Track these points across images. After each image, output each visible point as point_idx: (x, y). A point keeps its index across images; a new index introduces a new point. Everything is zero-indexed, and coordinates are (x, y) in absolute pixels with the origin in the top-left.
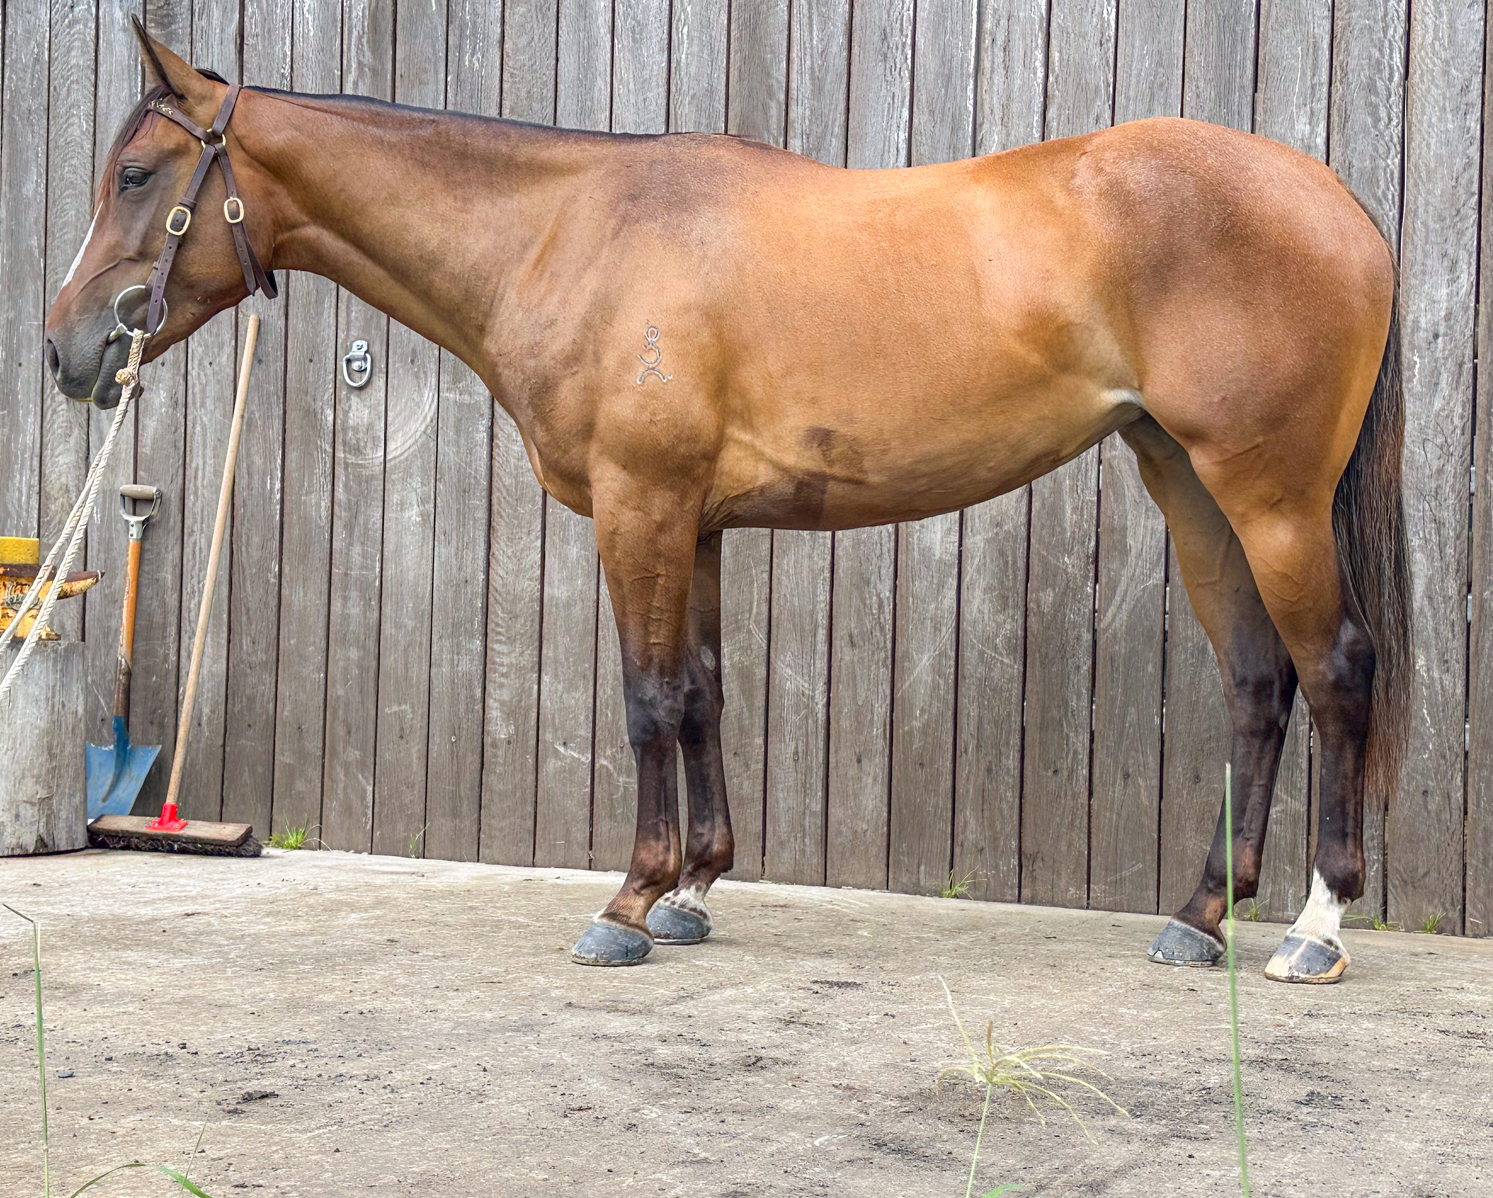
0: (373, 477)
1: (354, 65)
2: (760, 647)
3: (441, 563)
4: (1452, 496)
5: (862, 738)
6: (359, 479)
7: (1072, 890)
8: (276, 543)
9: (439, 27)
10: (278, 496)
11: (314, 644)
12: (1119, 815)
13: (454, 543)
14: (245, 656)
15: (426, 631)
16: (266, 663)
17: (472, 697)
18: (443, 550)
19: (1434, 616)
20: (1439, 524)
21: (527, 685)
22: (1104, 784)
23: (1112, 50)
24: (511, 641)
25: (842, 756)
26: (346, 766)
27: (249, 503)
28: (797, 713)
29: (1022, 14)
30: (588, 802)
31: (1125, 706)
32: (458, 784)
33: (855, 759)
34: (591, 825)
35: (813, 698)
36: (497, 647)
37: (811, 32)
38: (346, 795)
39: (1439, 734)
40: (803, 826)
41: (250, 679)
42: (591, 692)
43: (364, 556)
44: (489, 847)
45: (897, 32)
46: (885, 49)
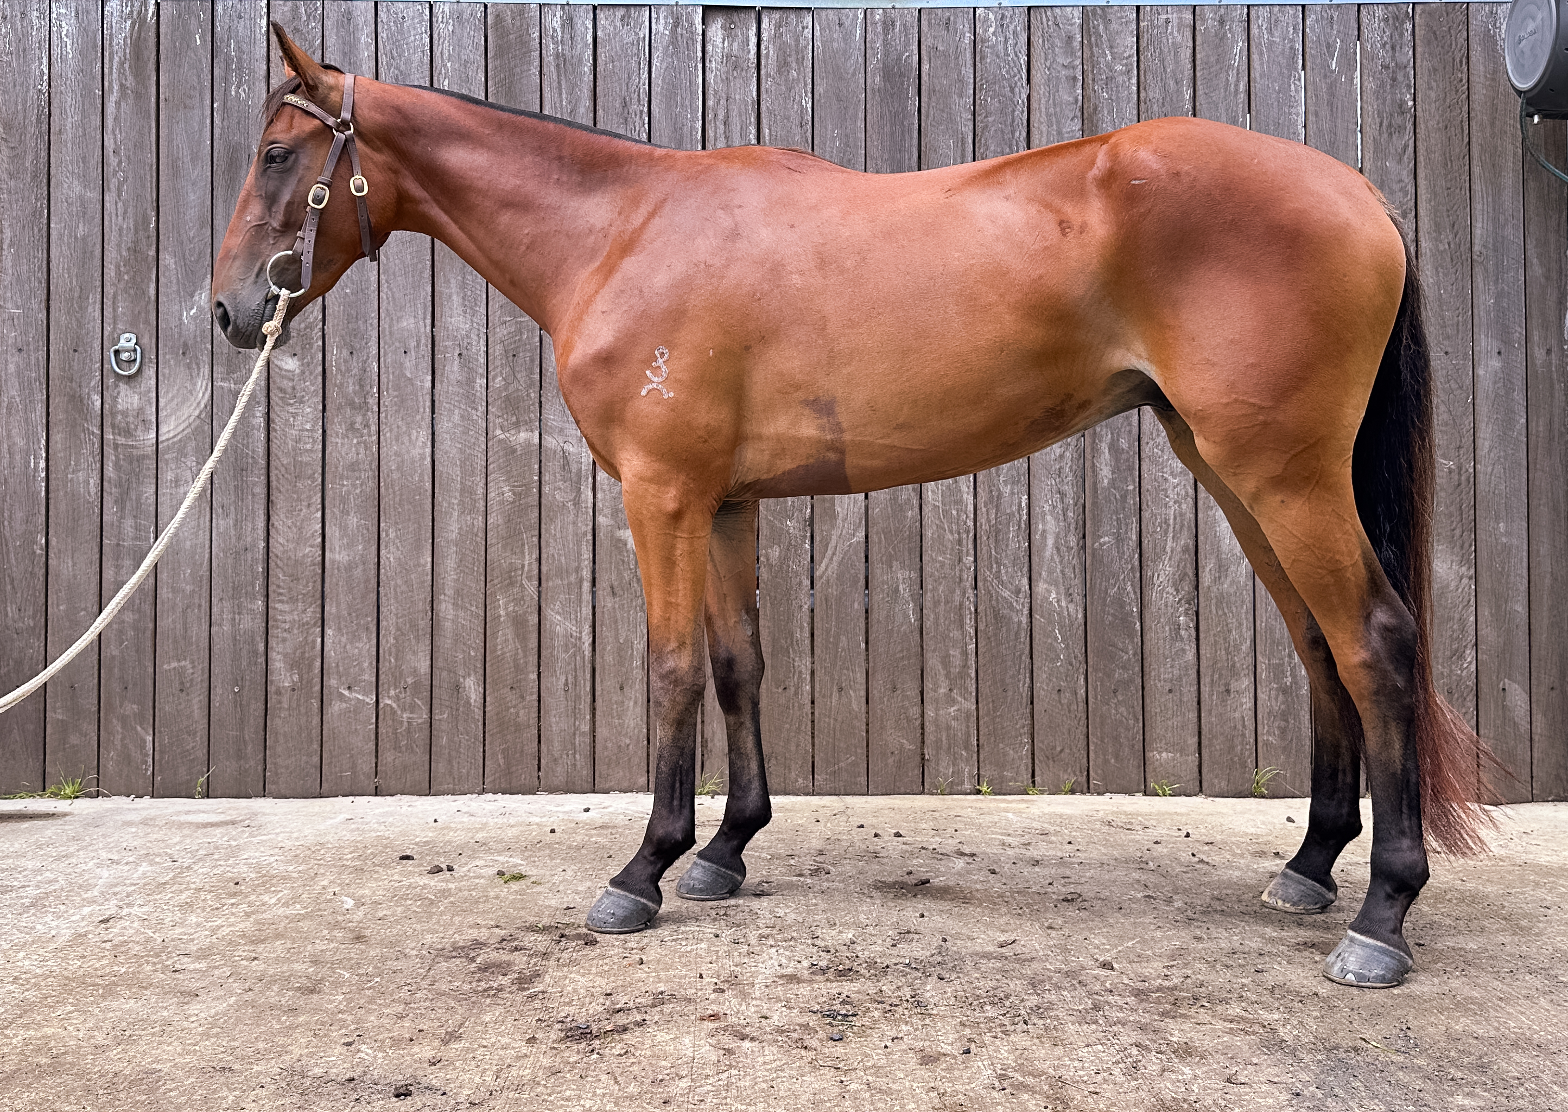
0: (144, 457)
1: (116, 87)
2: (532, 598)
3: (219, 534)
4: (1071, 474)
5: (624, 670)
6: (130, 459)
7: (800, 781)
8: (42, 518)
9: (204, 60)
10: (43, 475)
11: (85, 609)
12: (836, 720)
13: (232, 516)
14: (10, 623)
15: (205, 594)
16: (34, 628)
17: (255, 652)
18: (221, 522)
19: (1061, 562)
20: (1063, 495)
21: (310, 639)
22: (824, 697)
23: (810, 131)
24: (293, 600)
25: (606, 684)
26: (124, 720)
27: (11, 480)
28: (566, 651)
30: (373, 737)
31: (837, 637)
32: (242, 730)
33: (618, 686)
34: (377, 757)
35: (580, 638)
36: (278, 606)
37: (560, 95)
38: (124, 746)
39: (1067, 647)
40: (573, 744)
41: (17, 643)
42: (375, 641)
43: (137, 528)
44: (274, 783)
45: (635, 100)
46: (626, 114)
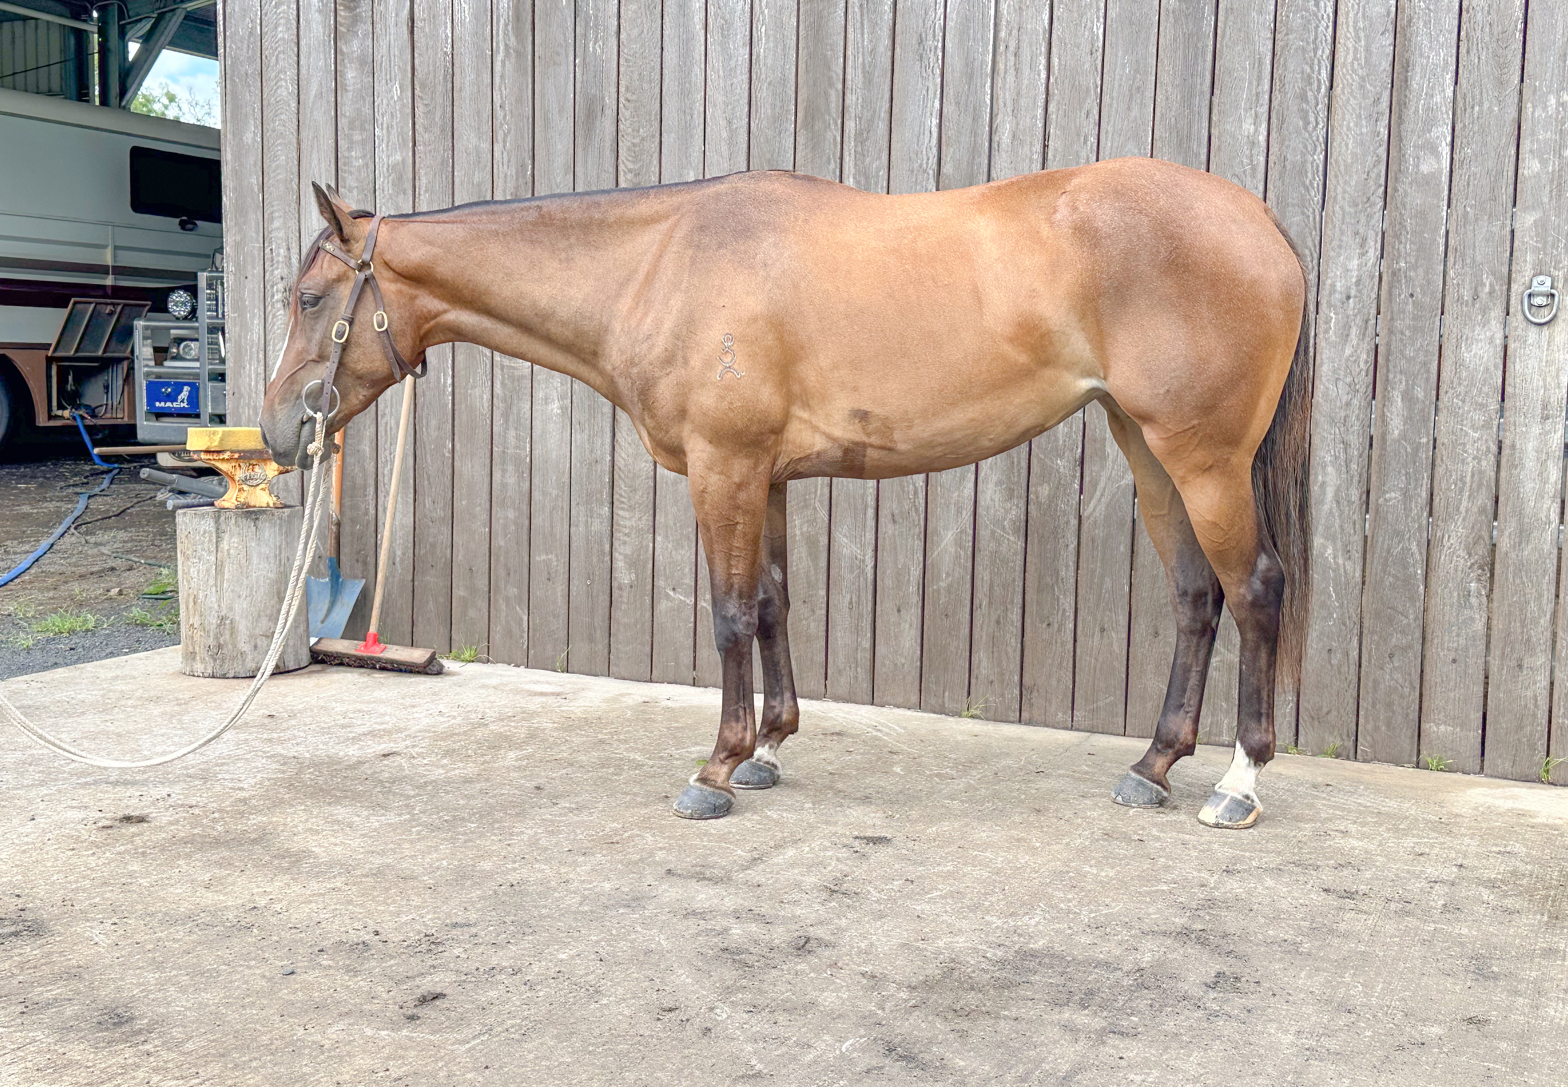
0: (523, 377)
1: (502, 48)
2: (823, 521)
3: (577, 447)
4: (1357, 423)
5: (901, 594)
6: (512, 378)
7: (1060, 715)
8: (450, 426)
9: (569, 19)
10: (450, 389)
11: (480, 505)
12: (1096, 659)
13: (587, 431)
14: (427, 512)
15: (567, 498)
16: (444, 519)
17: (603, 551)
18: (579, 437)
19: (1340, 516)
20: (1346, 445)
21: (644, 543)
22: (1086, 636)
23: (1100, 58)
24: (631, 508)
25: (885, 606)
26: (507, 599)
27: (427, 393)
28: (852, 572)
29: (1029, 26)
30: (692, 634)
31: (1102, 577)
32: (593, 618)
33: (895, 609)
34: (695, 652)
35: (864, 561)
36: (621, 512)
37: (863, 34)
38: (507, 622)
39: (1341, 606)
40: (856, 659)
41: (432, 530)
42: (694, 550)
43: (518, 438)
44: (617, 665)
45: (930, 36)
46: (921, 51)
